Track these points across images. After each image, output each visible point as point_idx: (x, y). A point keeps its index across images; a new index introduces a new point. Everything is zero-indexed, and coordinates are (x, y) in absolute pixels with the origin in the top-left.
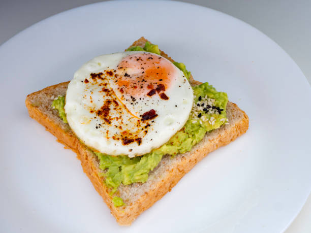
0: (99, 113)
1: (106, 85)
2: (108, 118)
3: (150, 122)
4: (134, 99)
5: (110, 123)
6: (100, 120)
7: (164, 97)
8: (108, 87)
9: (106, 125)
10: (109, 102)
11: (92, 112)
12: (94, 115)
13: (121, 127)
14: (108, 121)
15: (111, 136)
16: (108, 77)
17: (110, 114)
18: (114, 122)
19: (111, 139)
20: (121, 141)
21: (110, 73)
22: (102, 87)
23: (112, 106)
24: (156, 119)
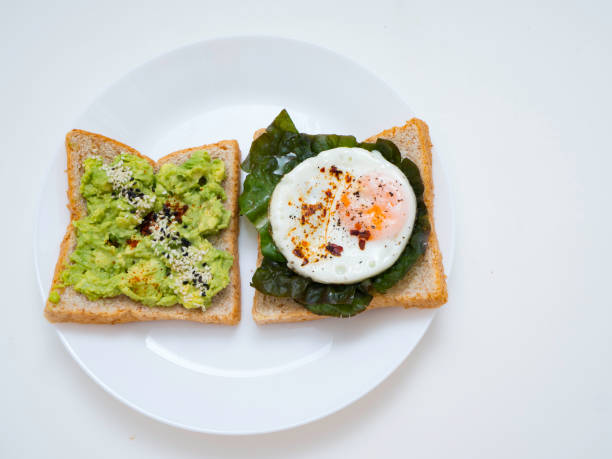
0: (305, 207)
1: (335, 187)
2: (306, 218)
3: (330, 255)
4: (339, 224)
5: (303, 224)
6: (299, 214)
7: (362, 245)
8: (333, 192)
9: (299, 223)
10: (320, 206)
11: (300, 199)
12: (300, 204)
13: (307, 236)
14: (303, 221)
15: (293, 235)
16: (344, 181)
17: (311, 218)
18: (307, 227)
19: (290, 238)
20: (295, 247)
21: (349, 179)
22: (331, 187)
23: (319, 213)
24: (335, 258)
